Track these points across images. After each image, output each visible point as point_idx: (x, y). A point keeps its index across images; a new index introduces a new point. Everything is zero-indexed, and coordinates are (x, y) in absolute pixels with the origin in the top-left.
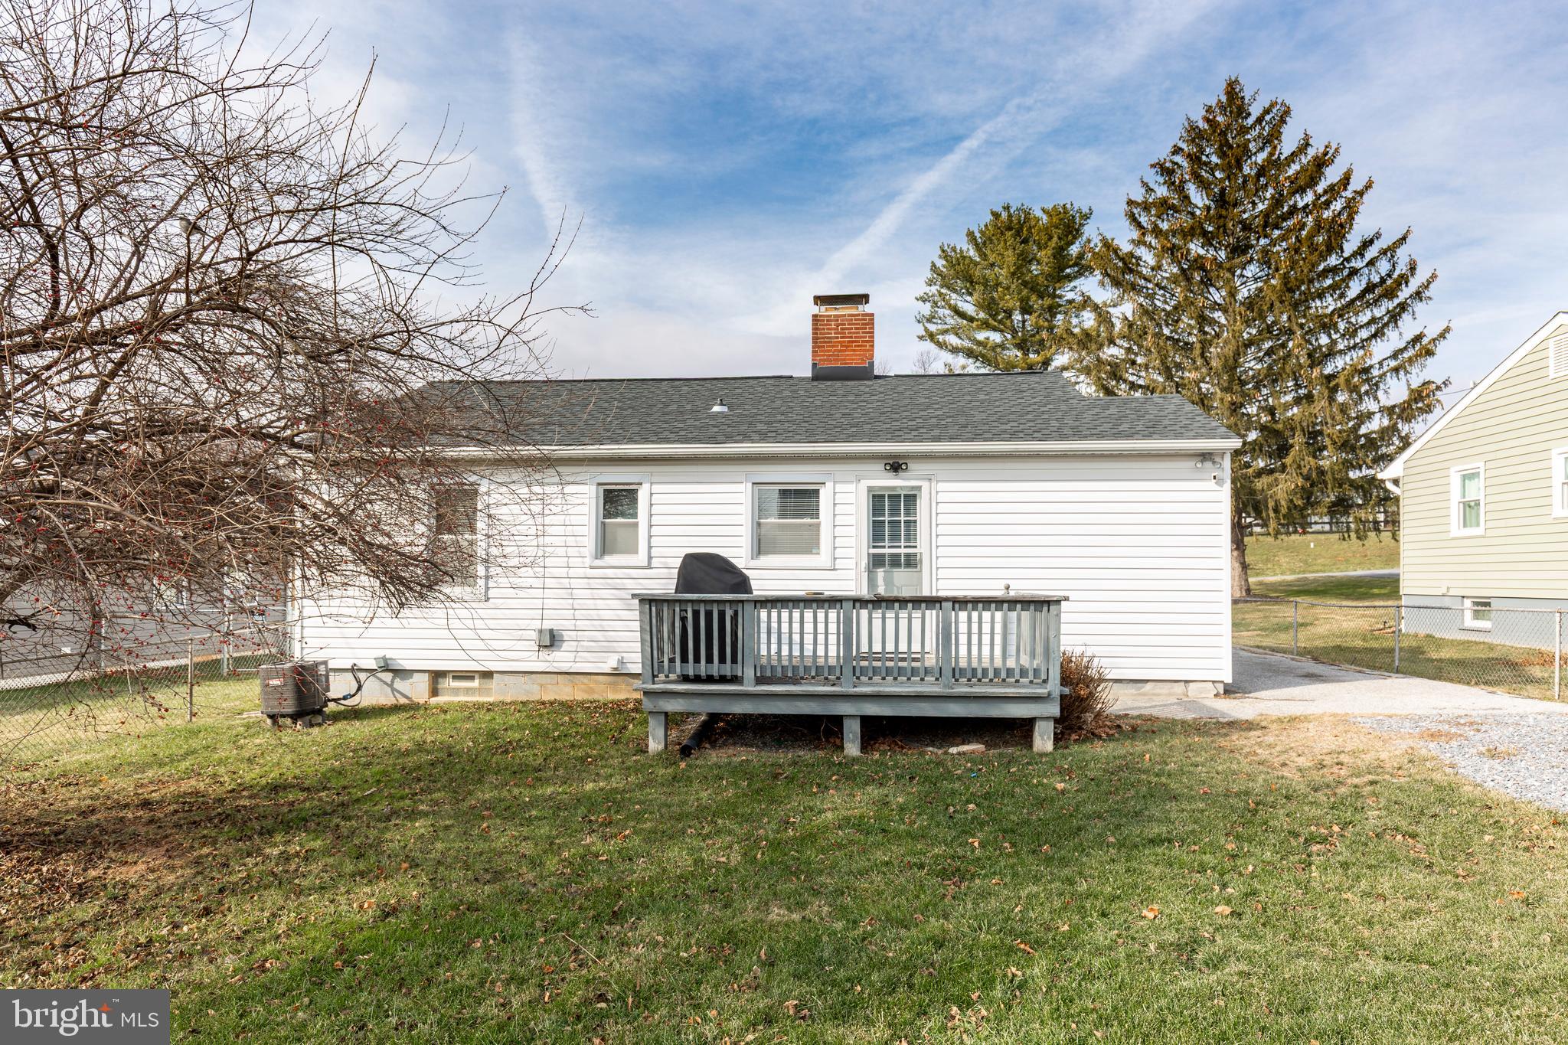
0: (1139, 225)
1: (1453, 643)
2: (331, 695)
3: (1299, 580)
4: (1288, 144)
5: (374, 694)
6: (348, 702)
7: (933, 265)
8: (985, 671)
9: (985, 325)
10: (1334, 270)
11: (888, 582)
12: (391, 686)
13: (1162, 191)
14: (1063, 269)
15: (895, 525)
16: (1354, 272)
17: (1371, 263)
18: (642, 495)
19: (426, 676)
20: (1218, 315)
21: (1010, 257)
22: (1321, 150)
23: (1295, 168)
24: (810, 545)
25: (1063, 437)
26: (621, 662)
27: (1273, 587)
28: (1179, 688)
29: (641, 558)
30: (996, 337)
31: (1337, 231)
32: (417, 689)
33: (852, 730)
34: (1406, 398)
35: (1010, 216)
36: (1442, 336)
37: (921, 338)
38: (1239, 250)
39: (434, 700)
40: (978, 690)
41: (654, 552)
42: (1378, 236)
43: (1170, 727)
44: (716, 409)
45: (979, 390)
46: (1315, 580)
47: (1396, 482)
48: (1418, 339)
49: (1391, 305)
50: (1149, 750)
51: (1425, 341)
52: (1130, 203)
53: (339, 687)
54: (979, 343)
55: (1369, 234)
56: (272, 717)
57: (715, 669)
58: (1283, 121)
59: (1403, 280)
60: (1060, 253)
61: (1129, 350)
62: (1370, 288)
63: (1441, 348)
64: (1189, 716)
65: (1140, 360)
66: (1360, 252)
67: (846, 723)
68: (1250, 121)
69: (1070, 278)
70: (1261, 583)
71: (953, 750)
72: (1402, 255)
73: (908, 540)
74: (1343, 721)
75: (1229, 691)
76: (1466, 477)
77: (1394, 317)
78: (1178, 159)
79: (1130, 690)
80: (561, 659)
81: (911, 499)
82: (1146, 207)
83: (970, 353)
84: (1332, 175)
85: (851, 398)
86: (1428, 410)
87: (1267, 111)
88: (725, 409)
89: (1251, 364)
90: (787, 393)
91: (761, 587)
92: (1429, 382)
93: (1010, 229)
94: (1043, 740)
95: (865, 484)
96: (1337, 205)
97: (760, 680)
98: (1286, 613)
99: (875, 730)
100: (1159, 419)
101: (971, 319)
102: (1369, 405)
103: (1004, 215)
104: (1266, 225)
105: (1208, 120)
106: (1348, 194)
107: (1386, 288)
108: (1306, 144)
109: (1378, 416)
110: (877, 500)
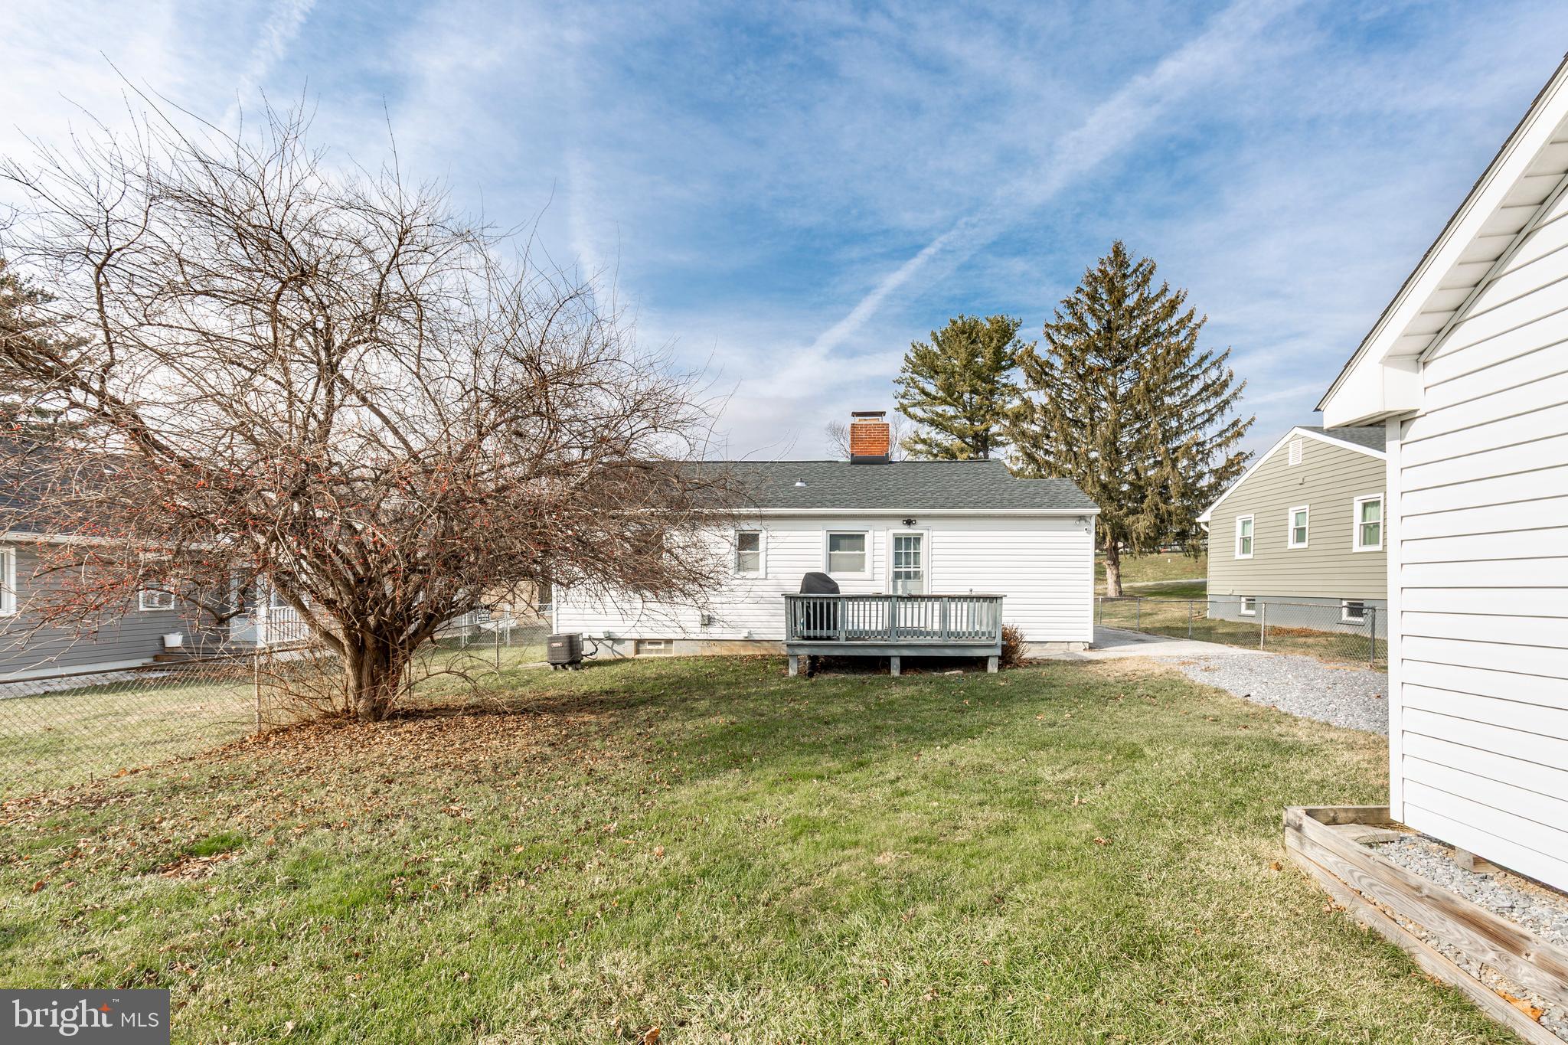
0: (1053, 342)
1: (1231, 624)
2: (583, 653)
3: (1157, 585)
4: (1154, 287)
5: (603, 654)
6: (593, 657)
7: (907, 356)
8: (964, 633)
9: (944, 402)
10: (1181, 376)
11: (904, 587)
12: (611, 648)
13: (1069, 319)
14: (1000, 363)
15: (907, 555)
16: (1194, 377)
17: (1205, 372)
18: (762, 536)
19: (633, 642)
20: (1104, 405)
21: (963, 355)
22: (1175, 294)
23: (1158, 305)
24: (859, 567)
25: (1003, 507)
26: (750, 633)
27: (1139, 590)
28: (1065, 646)
29: (761, 573)
30: (950, 411)
31: (1182, 353)
32: (627, 650)
33: (896, 664)
34: (1224, 464)
35: (964, 323)
36: (1250, 423)
37: (897, 409)
38: (1119, 360)
39: (637, 656)
40: (960, 642)
41: (769, 570)
42: (1211, 353)
43: (1057, 663)
44: (798, 484)
45: (953, 474)
46: (1168, 585)
47: (1207, 524)
48: (1235, 424)
49: (1219, 400)
50: (1045, 672)
51: (1240, 425)
52: (1047, 326)
53: (588, 648)
54: (937, 414)
55: (1204, 352)
56: (552, 664)
57: (825, 633)
58: (1151, 273)
59: (1225, 384)
60: (998, 351)
61: (1045, 428)
62: (1206, 388)
63: (1249, 432)
64: (1068, 659)
65: (1053, 434)
66: (1199, 364)
67: (893, 660)
68: (1130, 270)
69: (1004, 369)
70: (1131, 587)
71: (947, 673)
72: (1226, 365)
73: (915, 563)
74: (1144, 659)
75: (1092, 647)
76: (1245, 523)
77: (1221, 408)
78: (1080, 296)
79: (1038, 647)
80: (715, 632)
81: (917, 540)
82: (1058, 329)
83: (932, 423)
84: (1182, 312)
85: (877, 477)
86: (1237, 473)
87: (1141, 265)
88: (804, 485)
89: (1125, 439)
90: (837, 473)
91: (845, 590)
92: (1242, 453)
93: (964, 332)
94: (993, 667)
95: (892, 532)
96: (1183, 334)
97: (847, 639)
98: (1147, 607)
99: (908, 664)
100: (1057, 494)
101: (935, 398)
102: (1202, 467)
103: (960, 322)
104: (1137, 344)
105: (1101, 271)
106: (1191, 325)
107: (1215, 389)
108: (1165, 290)
109: (1208, 475)
110: (898, 541)
